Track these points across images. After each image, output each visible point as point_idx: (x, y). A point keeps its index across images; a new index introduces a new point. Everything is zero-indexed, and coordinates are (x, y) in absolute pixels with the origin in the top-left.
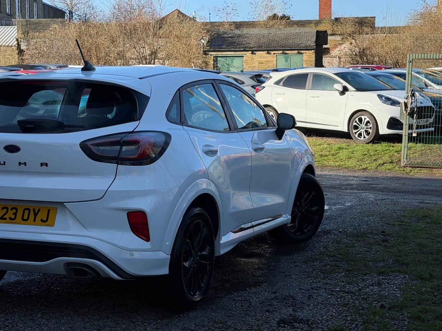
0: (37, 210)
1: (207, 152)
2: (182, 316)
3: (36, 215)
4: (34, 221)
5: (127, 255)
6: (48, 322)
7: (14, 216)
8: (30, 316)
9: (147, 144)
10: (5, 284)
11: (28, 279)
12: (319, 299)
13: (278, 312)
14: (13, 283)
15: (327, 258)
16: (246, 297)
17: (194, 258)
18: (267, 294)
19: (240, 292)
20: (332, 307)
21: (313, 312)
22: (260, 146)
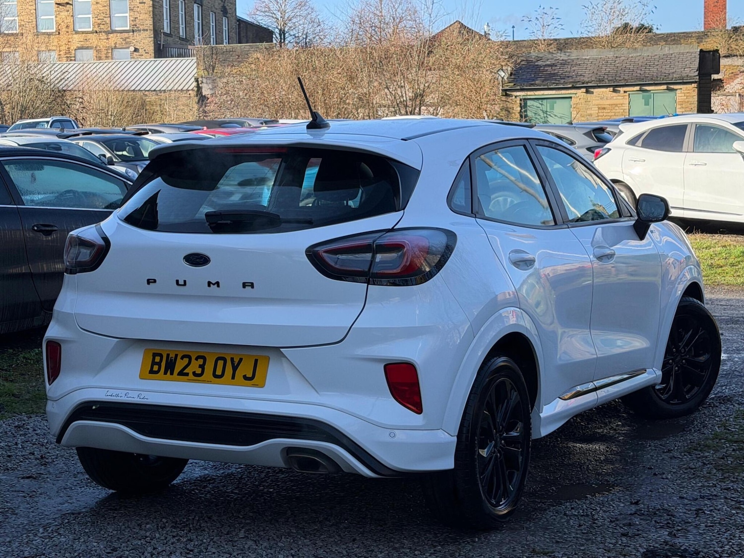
0: (236, 361)
1: (518, 263)
2: (477, 540)
3: (235, 369)
4: (233, 378)
5: (385, 436)
6: (257, 546)
7: (201, 369)
8: (227, 534)
9: (416, 250)
10: (186, 481)
11: (222, 473)
12: (715, 515)
13: (643, 537)
14: (198, 480)
15: (728, 445)
16: (586, 509)
17: (496, 441)
18: (622, 505)
19: (576, 502)
20: (739, 531)
21: (705, 538)
22: (608, 252)
